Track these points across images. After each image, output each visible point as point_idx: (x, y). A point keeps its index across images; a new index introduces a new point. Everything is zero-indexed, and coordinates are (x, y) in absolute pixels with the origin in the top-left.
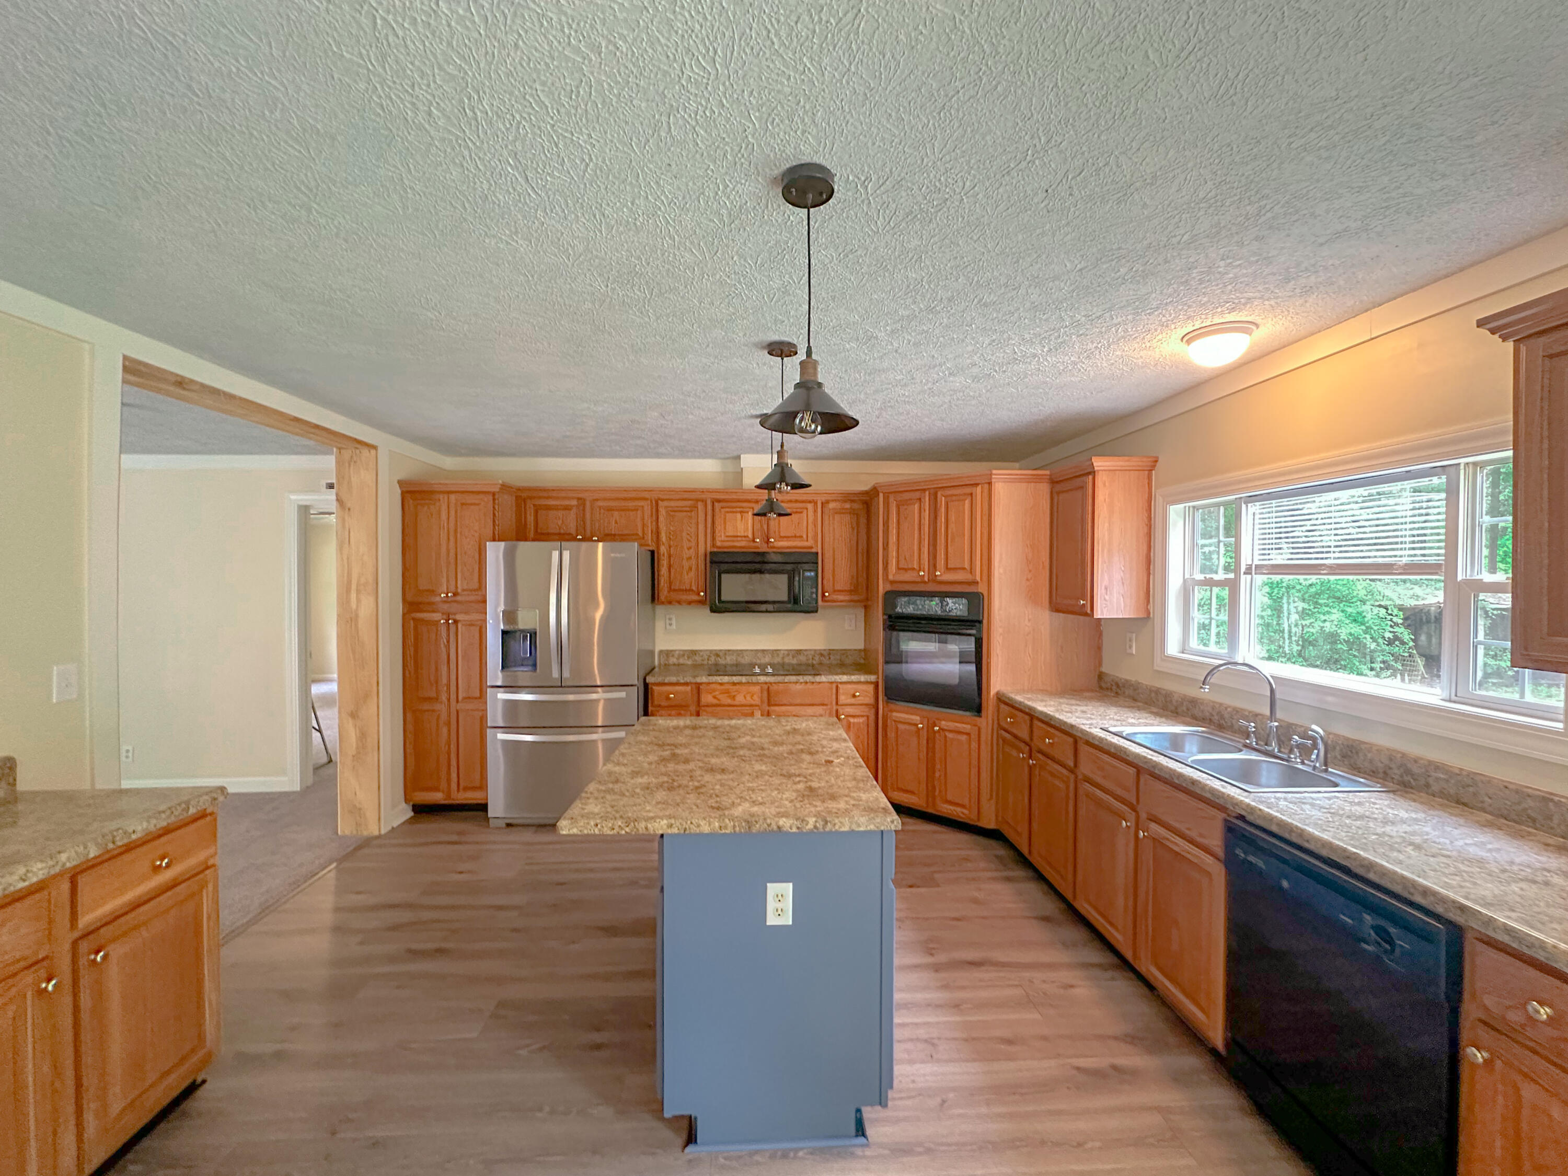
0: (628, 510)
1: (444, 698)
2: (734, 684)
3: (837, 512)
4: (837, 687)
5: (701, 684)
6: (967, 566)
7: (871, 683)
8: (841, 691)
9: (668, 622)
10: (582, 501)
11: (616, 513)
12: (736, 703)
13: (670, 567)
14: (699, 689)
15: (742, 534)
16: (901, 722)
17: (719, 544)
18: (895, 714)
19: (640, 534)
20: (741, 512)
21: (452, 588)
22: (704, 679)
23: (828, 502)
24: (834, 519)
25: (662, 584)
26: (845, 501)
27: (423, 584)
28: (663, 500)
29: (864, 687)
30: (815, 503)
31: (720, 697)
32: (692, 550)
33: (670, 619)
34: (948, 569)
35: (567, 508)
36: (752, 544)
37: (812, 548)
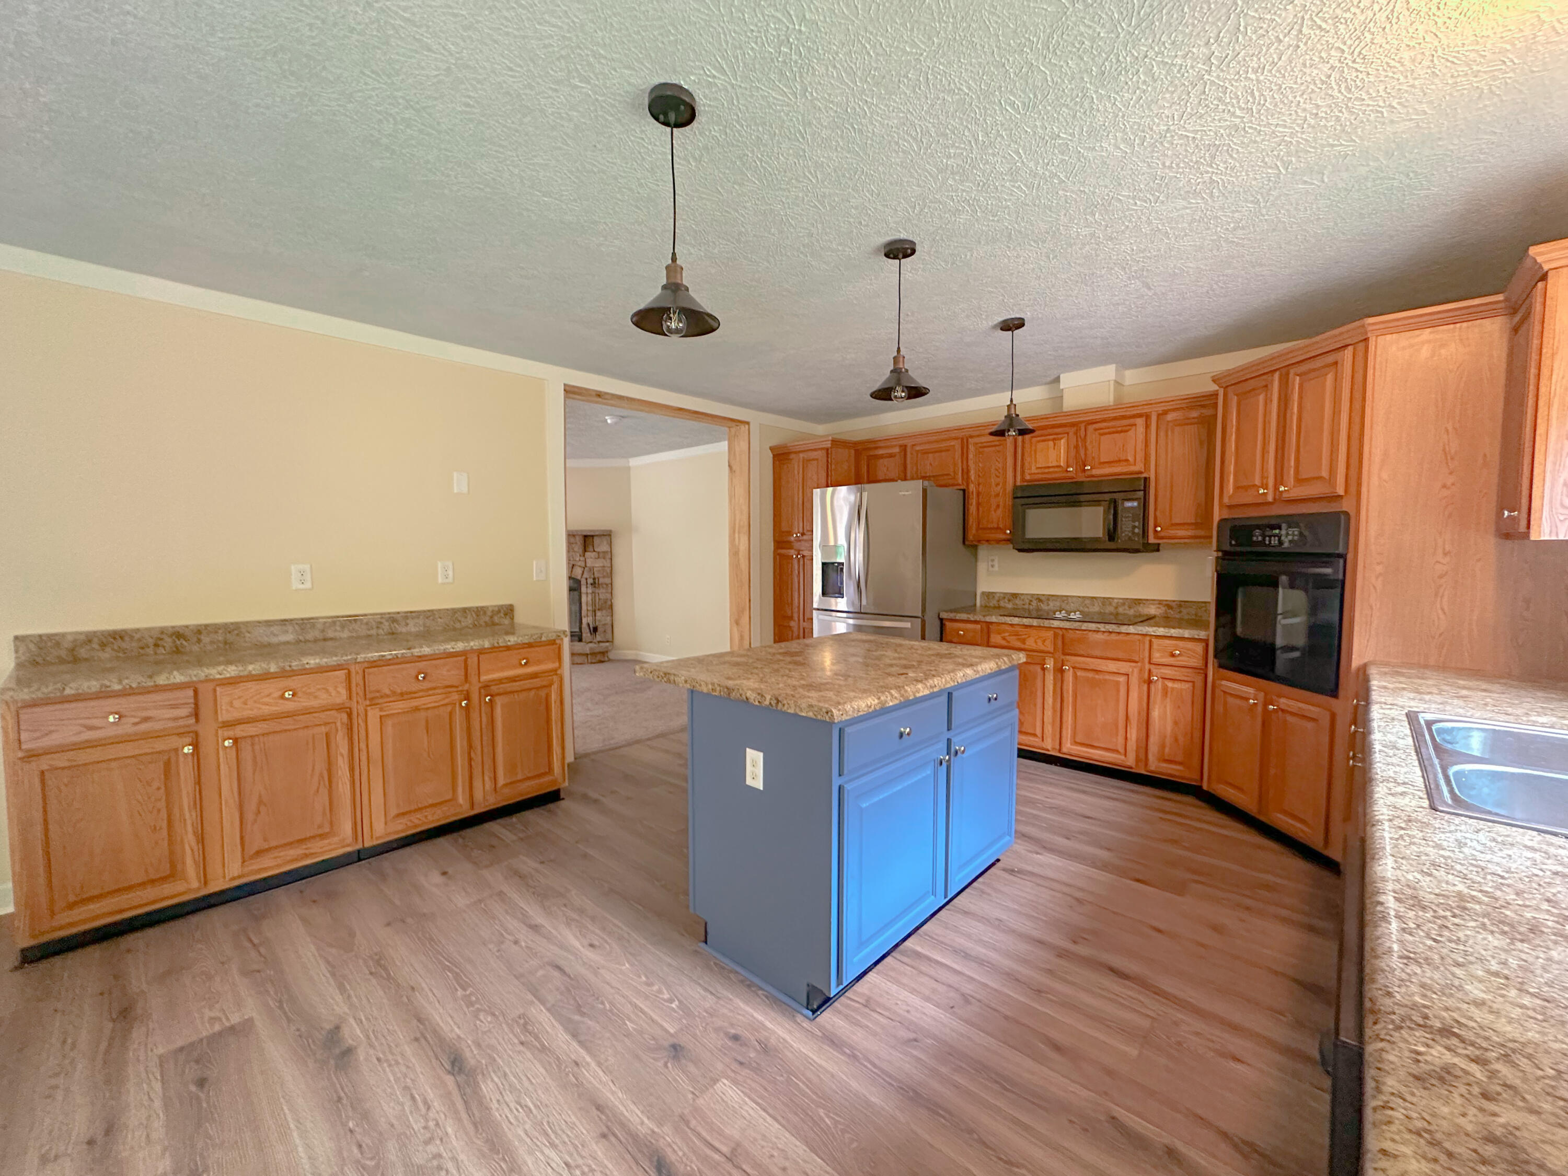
0: (941, 451)
1: (796, 616)
2: (1026, 626)
3: (1178, 423)
4: (1150, 641)
5: (992, 623)
6: (1325, 474)
7: (1200, 640)
8: (1155, 646)
9: (990, 563)
10: (904, 448)
11: (931, 455)
12: (1026, 647)
13: (978, 504)
14: (988, 628)
15: (1055, 464)
16: (1231, 694)
17: (1028, 477)
18: (1224, 682)
19: (952, 474)
20: (1054, 440)
21: (801, 530)
22: (994, 619)
23: (1165, 413)
24: (1173, 432)
25: (970, 523)
26: (1191, 408)
27: (785, 528)
28: (971, 437)
29: (1190, 645)
30: (1147, 417)
31: (1008, 638)
32: (999, 487)
33: (993, 561)
34: (1299, 481)
35: (891, 456)
36: (1065, 475)
37: (1141, 473)
